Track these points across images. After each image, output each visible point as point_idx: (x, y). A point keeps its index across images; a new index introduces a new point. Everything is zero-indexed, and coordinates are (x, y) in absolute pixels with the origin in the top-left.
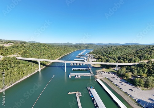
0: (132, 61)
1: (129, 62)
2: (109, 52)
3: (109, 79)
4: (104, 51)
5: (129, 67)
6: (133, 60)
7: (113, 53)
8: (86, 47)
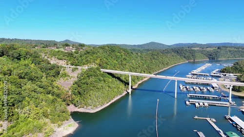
8: (210, 55)
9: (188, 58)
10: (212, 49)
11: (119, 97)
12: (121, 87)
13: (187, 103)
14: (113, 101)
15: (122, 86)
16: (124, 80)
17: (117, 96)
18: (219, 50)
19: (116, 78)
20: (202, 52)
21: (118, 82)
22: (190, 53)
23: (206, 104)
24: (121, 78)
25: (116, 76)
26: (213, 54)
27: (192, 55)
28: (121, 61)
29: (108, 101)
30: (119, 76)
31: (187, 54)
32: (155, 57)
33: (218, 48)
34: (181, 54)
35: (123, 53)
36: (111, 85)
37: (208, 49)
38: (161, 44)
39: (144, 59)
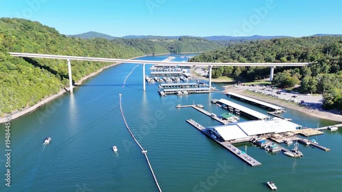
0: (307, 58)
3: (253, 91)
5: (298, 70)
6: (309, 56)
8: (172, 48)
9: (146, 51)
10: (172, 41)
11: (52, 97)
12: (53, 82)
13: (162, 93)
14: (42, 103)
15: (55, 80)
17: (49, 95)
18: (180, 42)
19: (41, 67)
20: (161, 44)
21: (48, 74)
22: (147, 44)
23: (186, 92)
25: (42, 65)
26: (175, 47)
27: (151, 48)
28: (47, 45)
29: (32, 102)
30: (47, 65)
31: (144, 46)
32: (102, 45)
33: (179, 39)
34: (136, 45)
35: (48, 33)
36: (33, 77)
37: (168, 41)
38: (105, 35)
39: (85, 46)
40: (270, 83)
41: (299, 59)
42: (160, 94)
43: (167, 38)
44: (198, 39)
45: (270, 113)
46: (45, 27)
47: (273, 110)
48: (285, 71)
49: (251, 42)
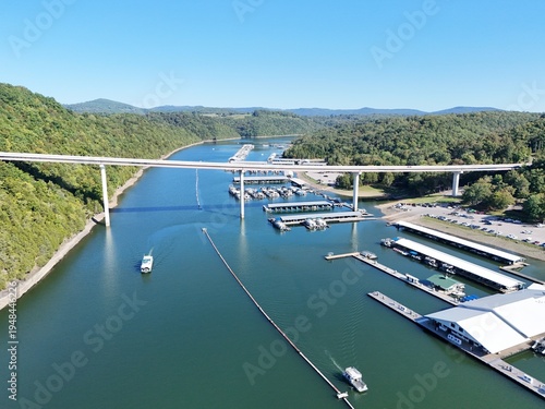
0: (507, 156)
1: (498, 163)
2: (395, 141)
3: (440, 218)
4: (365, 139)
5: (500, 176)
6: (511, 152)
7: (410, 146)
8: (242, 129)
9: (202, 135)
10: (242, 117)
12: (73, 207)
15: (76, 204)
16: (76, 185)
17: (69, 236)
18: (256, 118)
19: (47, 179)
20: (224, 121)
21: (60, 192)
22: (204, 123)
23: (321, 222)
24: (64, 179)
25: (48, 174)
26: (251, 128)
27: (209, 128)
28: (45, 131)
29: (43, 257)
30: (57, 173)
31: (198, 126)
32: (135, 127)
33: (254, 114)
34: (184, 124)
35: (43, 108)
36: (38, 202)
37: (235, 117)
38: (125, 106)
39: (108, 129)
40: (457, 201)
41: (495, 157)
42: (277, 228)
43: (232, 112)
44: (283, 114)
45: (505, 268)
46: (37, 96)
47: (506, 262)
48: (481, 180)
49: (377, 122)
